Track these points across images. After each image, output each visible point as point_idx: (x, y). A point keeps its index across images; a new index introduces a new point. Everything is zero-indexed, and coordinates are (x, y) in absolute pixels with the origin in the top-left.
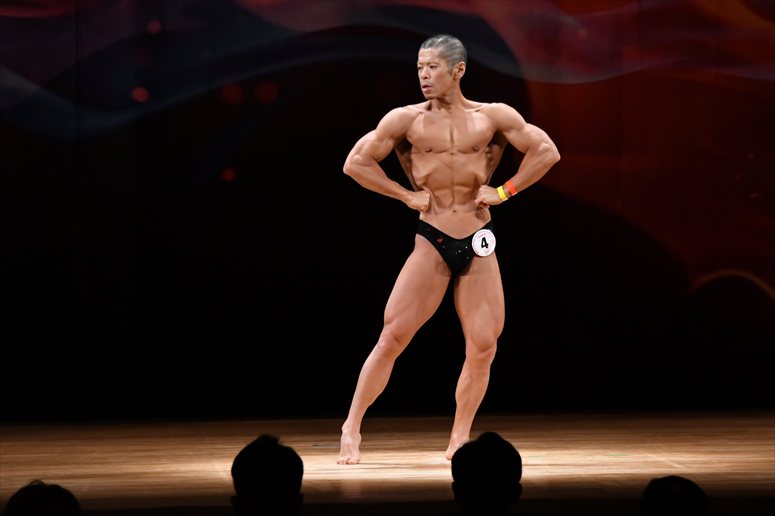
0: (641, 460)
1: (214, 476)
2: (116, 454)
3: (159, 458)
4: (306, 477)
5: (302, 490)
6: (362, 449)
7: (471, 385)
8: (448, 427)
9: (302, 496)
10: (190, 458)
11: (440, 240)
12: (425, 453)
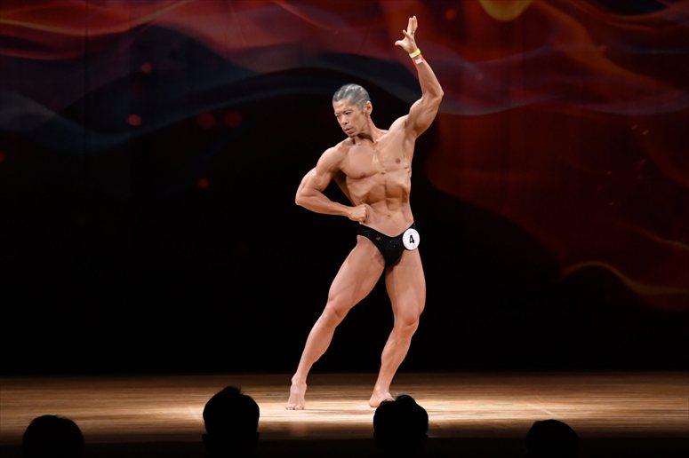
0: (523, 408)
1: (190, 418)
2: (113, 400)
3: (146, 403)
4: (261, 419)
5: (258, 430)
6: (307, 397)
7: (395, 350)
8: (372, 382)
9: (258, 434)
10: (171, 404)
11: (378, 239)
12: (355, 402)
